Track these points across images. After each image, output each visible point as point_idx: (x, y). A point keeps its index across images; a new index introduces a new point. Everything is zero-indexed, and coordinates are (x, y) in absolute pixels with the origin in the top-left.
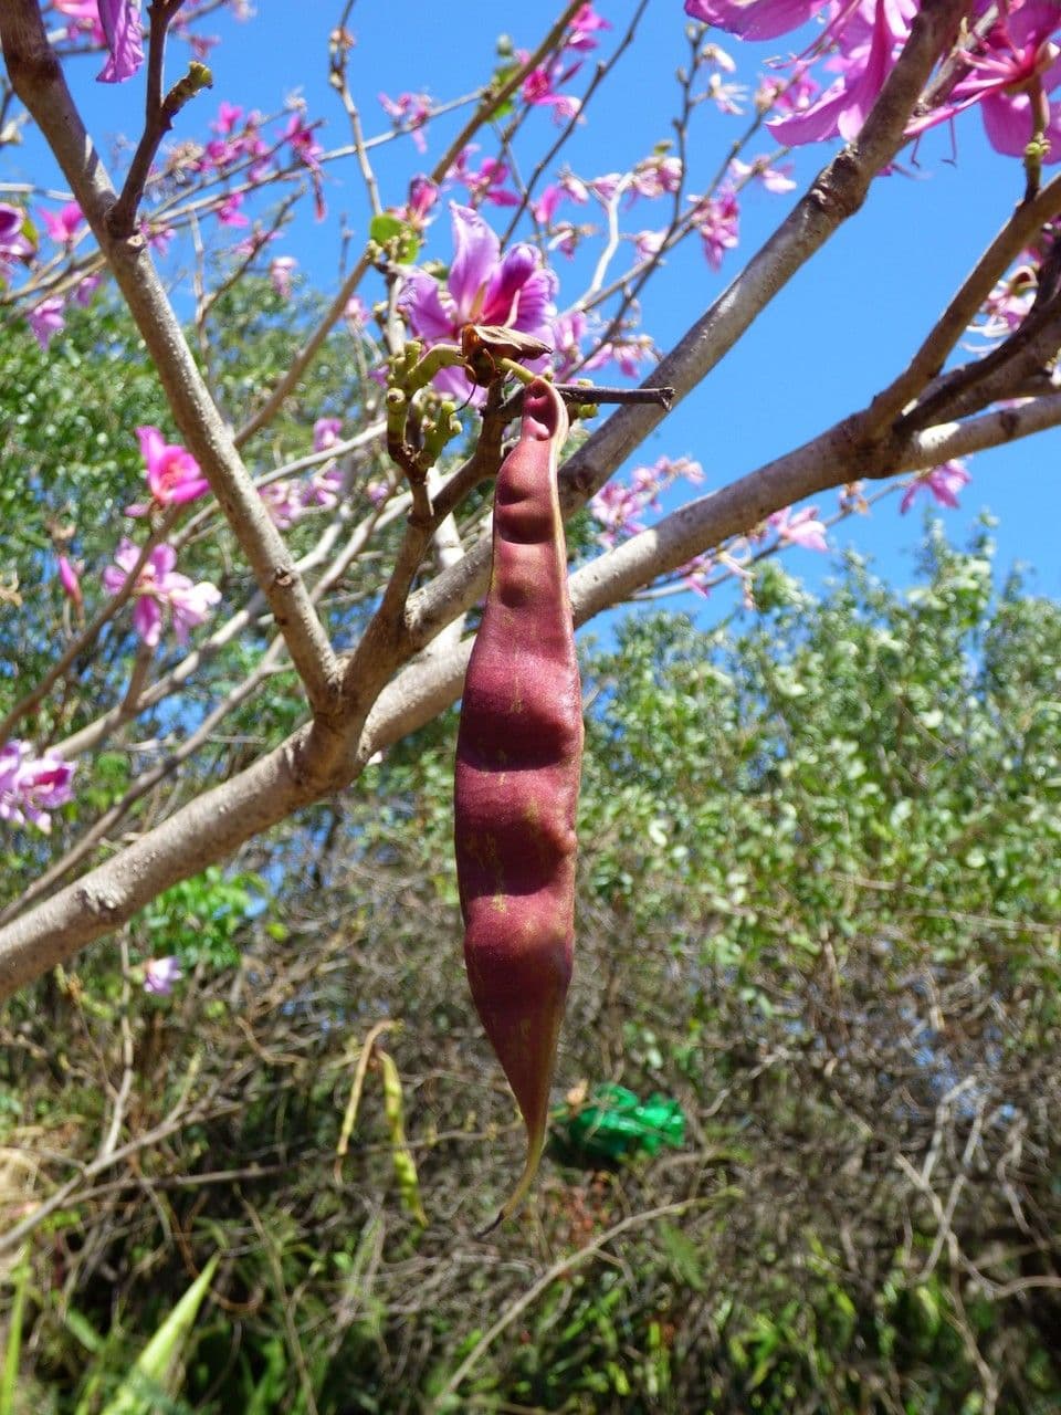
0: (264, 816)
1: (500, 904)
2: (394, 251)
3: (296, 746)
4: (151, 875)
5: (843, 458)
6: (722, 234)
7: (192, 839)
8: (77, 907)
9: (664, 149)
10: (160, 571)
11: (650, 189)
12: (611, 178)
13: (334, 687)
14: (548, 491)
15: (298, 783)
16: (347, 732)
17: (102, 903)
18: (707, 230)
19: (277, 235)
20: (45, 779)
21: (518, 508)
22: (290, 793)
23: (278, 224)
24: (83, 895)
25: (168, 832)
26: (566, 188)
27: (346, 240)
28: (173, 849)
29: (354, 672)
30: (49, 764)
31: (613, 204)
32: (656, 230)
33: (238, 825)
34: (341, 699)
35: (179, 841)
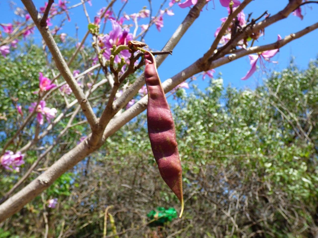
0: (81, 157)
1: (165, 159)
2: (97, 30)
3: (88, 140)
4: (56, 174)
5: (199, 67)
6: (159, 24)
7: (65, 164)
8: (38, 184)
9: (145, 8)
10: (42, 107)
11: (143, 16)
12: (134, 15)
13: (97, 124)
14: (156, 74)
15: (89, 148)
16: (100, 134)
17: (44, 182)
18: (157, 23)
19: (61, 29)
20: (17, 159)
21: (151, 78)
22: (87, 150)
23: (61, 26)
24: (39, 181)
25: (58, 164)
26: (125, 17)
27: (77, 29)
28: (61, 167)
29: (101, 121)
30: (18, 155)
31: (136, 20)
32: (146, 24)
33: (76, 159)
34: (99, 127)
35: (61, 165)
